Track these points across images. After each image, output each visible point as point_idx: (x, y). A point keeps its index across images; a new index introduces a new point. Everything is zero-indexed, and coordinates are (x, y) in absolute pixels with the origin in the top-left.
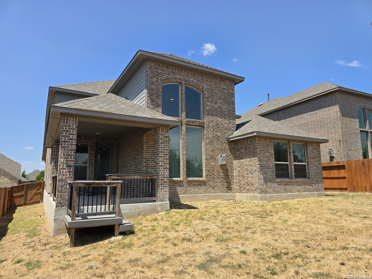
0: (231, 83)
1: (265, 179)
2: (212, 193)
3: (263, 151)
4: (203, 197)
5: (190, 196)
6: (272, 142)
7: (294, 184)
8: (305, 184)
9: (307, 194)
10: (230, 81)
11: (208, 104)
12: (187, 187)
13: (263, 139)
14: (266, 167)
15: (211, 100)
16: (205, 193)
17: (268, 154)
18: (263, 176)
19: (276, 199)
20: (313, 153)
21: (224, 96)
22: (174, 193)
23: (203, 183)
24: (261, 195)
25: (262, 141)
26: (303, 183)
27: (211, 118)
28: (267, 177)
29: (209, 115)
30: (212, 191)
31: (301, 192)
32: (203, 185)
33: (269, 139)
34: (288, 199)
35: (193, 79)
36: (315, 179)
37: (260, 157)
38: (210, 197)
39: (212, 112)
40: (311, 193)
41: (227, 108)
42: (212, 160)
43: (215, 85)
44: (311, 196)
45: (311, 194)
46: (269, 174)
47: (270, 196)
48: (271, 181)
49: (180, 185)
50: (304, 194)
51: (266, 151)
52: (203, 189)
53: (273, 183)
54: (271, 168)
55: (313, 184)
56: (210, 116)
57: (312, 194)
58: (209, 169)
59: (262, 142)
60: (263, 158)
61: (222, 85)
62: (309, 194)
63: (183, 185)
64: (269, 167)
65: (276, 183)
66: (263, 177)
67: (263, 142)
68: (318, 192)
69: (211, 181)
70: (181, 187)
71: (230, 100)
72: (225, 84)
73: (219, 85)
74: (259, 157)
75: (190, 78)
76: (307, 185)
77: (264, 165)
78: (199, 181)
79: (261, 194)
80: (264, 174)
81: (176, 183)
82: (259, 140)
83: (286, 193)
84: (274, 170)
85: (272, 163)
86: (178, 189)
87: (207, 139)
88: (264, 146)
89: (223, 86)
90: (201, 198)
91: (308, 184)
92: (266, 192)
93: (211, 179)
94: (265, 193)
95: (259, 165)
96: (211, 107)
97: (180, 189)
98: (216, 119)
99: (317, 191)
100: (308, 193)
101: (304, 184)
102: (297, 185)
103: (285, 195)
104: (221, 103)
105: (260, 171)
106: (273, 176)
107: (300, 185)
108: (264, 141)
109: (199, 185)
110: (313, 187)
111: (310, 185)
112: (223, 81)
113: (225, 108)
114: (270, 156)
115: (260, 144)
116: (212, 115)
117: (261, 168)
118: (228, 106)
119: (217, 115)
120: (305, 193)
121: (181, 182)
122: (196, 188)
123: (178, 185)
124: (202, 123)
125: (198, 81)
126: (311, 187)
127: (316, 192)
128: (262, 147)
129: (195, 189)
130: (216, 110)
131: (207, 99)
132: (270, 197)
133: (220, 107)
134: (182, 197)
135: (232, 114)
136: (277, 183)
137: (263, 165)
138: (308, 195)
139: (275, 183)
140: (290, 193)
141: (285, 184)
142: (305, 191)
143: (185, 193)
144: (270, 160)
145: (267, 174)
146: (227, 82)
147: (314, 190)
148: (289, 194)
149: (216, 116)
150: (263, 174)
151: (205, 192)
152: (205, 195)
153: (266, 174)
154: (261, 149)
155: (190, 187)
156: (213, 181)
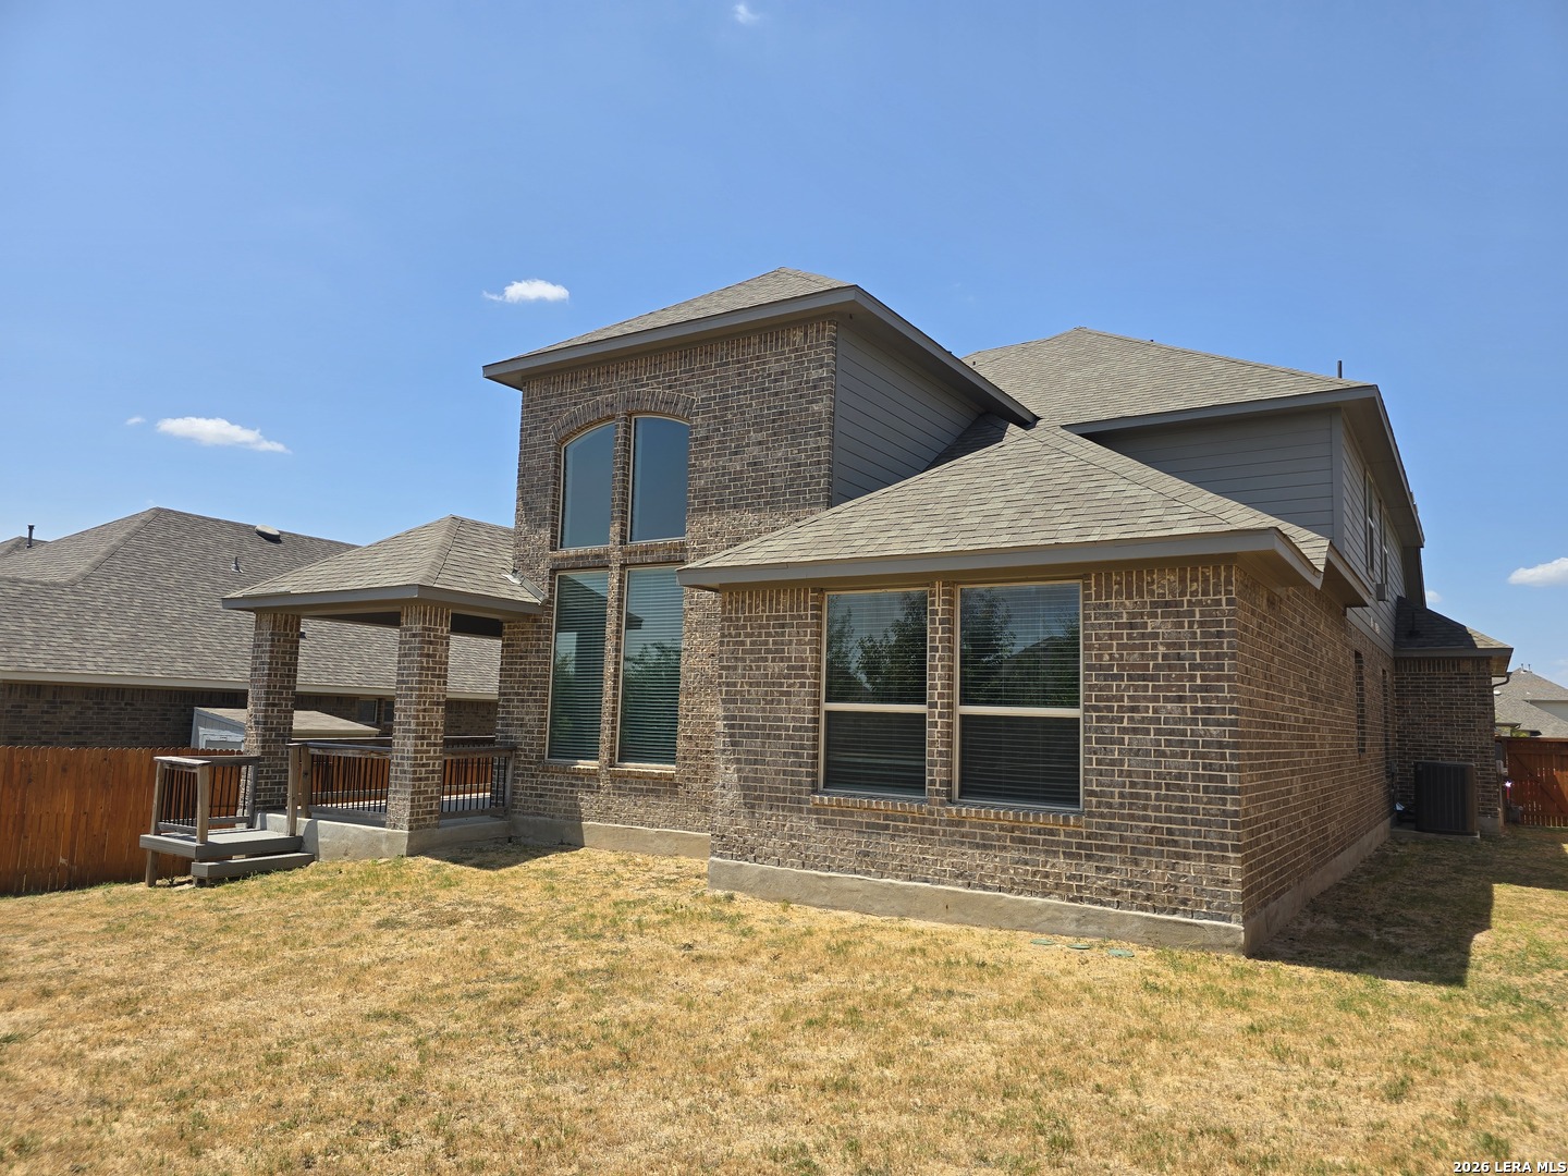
0: (818, 331)
1: (749, 788)
2: (698, 830)
3: (751, 652)
4: (658, 841)
5: (614, 828)
6: (806, 602)
7: (932, 832)
8: (1036, 842)
9: (1040, 910)
10: (812, 325)
11: (705, 465)
12: (609, 794)
13: (757, 596)
14: (757, 728)
15: (719, 442)
16: (670, 827)
17: (775, 667)
18: (739, 770)
19: (795, 896)
20: (1143, 636)
21: (775, 407)
22: (571, 812)
23: (667, 786)
24: (719, 860)
25: (750, 605)
26: (1017, 834)
27: (712, 522)
28: (761, 780)
29: (704, 510)
30: (699, 820)
31: (985, 888)
32: (665, 792)
33: (792, 591)
34: (878, 907)
35: (655, 386)
36: (1145, 819)
37: (735, 684)
38: (686, 843)
39: (720, 495)
40: (1086, 905)
41: (786, 460)
42: (708, 694)
43: (740, 374)
44: (1073, 927)
45: (1074, 916)
46: (775, 763)
47: (764, 872)
48: (778, 799)
49: (589, 786)
50: (1011, 901)
51: (768, 651)
52: (662, 808)
53: (791, 810)
54: (789, 737)
55: (1112, 849)
56: (711, 514)
57: (1083, 919)
58: (693, 731)
59: (750, 612)
60: (746, 688)
61: (768, 362)
62: (1059, 909)
63: (599, 787)
64: (779, 728)
65: (810, 811)
66: (740, 778)
67: (757, 607)
68: (1155, 910)
69: (696, 781)
70: (592, 793)
71: (807, 416)
72: (783, 353)
73: (758, 365)
74: (728, 685)
75: (642, 386)
76: (1047, 852)
77: (750, 718)
78: (650, 778)
79: (721, 855)
80: (748, 762)
81: (577, 779)
82: (737, 602)
83: (868, 873)
84: (802, 747)
85: (797, 711)
86: (582, 799)
87: (692, 609)
88: (761, 627)
89: (777, 361)
90: (652, 841)
91: (1058, 844)
92: (748, 852)
93: (696, 773)
94: (743, 857)
95: (726, 718)
96: (717, 475)
97: (587, 801)
98: (734, 519)
99: (1149, 901)
100: (1049, 905)
101: (1022, 841)
102: (963, 843)
103: (858, 885)
104: (760, 443)
105: (725, 750)
106: (793, 773)
107: (985, 847)
108: (764, 605)
109: (652, 791)
110: (1109, 870)
111: (1082, 851)
112: (777, 339)
113: (778, 460)
114: (788, 677)
115: (738, 619)
116: (720, 507)
117: (732, 735)
118: (792, 445)
119: (741, 499)
120: (1018, 901)
121: (592, 774)
122: (639, 803)
123: (583, 786)
124: (676, 550)
125: (670, 387)
126: (1088, 869)
127: (1144, 909)
128: (747, 635)
129: (635, 805)
130: (735, 480)
131: (702, 445)
132: (764, 878)
133: (755, 464)
134: (589, 827)
135: (812, 477)
136: (817, 812)
137: (743, 718)
138: (1049, 914)
139: (800, 810)
140: (897, 877)
141: (868, 825)
142: (1028, 887)
143: (604, 815)
144: (788, 694)
145: (763, 762)
146: (795, 336)
147: (1115, 893)
148: (889, 880)
149: (735, 507)
150: (738, 761)
151: (673, 822)
152: (669, 834)
153: (756, 762)
154: (743, 643)
155: (619, 795)
156: (706, 780)
